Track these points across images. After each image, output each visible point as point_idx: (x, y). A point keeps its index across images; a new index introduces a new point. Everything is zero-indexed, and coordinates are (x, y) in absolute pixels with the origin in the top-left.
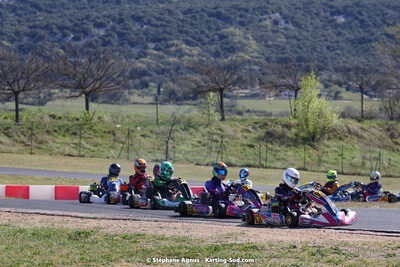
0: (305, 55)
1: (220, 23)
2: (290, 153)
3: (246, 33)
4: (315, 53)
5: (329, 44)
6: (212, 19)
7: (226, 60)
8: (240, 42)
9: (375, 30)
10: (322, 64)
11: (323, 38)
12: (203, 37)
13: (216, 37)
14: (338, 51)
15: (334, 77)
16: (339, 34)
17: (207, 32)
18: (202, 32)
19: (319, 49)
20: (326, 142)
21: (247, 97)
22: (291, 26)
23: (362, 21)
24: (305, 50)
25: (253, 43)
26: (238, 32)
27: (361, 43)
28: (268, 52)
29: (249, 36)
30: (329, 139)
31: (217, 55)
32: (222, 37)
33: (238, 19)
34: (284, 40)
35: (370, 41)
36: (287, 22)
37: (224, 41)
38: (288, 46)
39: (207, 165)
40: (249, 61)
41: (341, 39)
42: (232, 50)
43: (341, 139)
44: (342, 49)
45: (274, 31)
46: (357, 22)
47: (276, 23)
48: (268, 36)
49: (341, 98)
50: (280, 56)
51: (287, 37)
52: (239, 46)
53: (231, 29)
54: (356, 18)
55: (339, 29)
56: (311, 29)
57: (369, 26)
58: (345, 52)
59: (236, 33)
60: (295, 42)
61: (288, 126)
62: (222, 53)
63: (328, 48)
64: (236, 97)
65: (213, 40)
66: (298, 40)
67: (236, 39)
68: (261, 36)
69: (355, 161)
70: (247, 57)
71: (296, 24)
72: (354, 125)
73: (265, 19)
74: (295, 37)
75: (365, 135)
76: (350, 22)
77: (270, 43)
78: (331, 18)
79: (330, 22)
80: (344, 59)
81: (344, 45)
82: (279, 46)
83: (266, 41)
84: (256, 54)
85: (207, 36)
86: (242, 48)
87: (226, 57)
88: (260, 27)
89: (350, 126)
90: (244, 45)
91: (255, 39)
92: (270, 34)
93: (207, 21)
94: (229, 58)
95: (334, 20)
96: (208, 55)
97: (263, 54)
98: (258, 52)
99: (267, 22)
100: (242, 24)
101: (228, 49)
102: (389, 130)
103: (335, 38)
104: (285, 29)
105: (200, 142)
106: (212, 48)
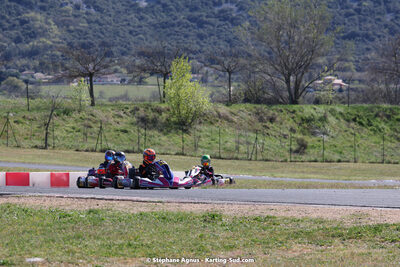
0: (107, 40)
1: (21, 8)
2: (164, 138)
3: (47, 18)
4: (118, 38)
5: (131, 28)
6: (13, 4)
7: (27, 46)
8: (40, 28)
9: (177, 14)
10: (125, 49)
11: (125, 23)
12: (4, 22)
13: (17, 22)
14: (141, 36)
15: (138, 62)
16: (141, 19)
17: (8, 17)
18: (3, 17)
19: (121, 34)
20: (198, 127)
21: (50, 83)
22: (92, 10)
23: (164, 6)
24: (107, 35)
25: (54, 27)
26: (39, 17)
27: (163, 28)
28: (69, 38)
29: (50, 21)
30: (200, 123)
31: (18, 40)
32: (23, 22)
33: (39, 4)
34: (86, 25)
35: (173, 25)
36: (88, 7)
37: (25, 26)
38: (90, 32)
39: (87, 151)
40: (51, 46)
41: (143, 23)
42: (33, 35)
43: (212, 123)
44: (145, 34)
45: (75, 16)
46: (159, 6)
47: (77, 7)
48: (69, 21)
49: (146, 83)
50: (82, 41)
51: (89, 22)
52: (40, 30)
53: (32, 14)
54: (159, 3)
55: (142, 14)
56: (113, 14)
57: (171, 10)
58: (148, 36)
59: (37, 18)
60: (97, 27)
61: (159, 111)
62: (23, 38)
63: (131, 32)
64: (39, 83)
65: (14, 25)
66: (100, 24)
67: (38, 24)
68: (63, 21)
69: (229, 145)
70: (49, 42)
71: (98, 9)
72: (223, 109)
73: (67, 4)
74: (97, 21)
75: (235, 119)
76: (152, 7)
77: (72, 28)
78: (133, 3)
79: (133, 6)
80: (147, 43)
81: (147, 29)
82: (81, 31)
83: (68, 26)
84: (57, 39)
85: (8, 21)
86: (44, 33)
87: (28, 43)
88: (62, 12)
89: (219, 110)
90: (46, 30)
91: (56, 24)
92: (72, 18)
93: (8, 6)
94: (31, 44)
95: (136, 4)
96: (8, 40)
97: (65, 39)
98: (60, 37)
99: (69, 7)
100: (43, 8)
101: (29, 35)
102: (258, 114)
103: (138, 22)
104: (87, 13)
105: (74, 128)
106: (13, 33)
